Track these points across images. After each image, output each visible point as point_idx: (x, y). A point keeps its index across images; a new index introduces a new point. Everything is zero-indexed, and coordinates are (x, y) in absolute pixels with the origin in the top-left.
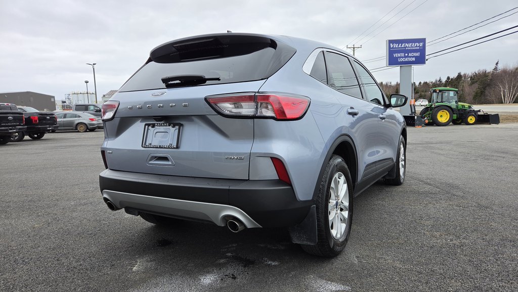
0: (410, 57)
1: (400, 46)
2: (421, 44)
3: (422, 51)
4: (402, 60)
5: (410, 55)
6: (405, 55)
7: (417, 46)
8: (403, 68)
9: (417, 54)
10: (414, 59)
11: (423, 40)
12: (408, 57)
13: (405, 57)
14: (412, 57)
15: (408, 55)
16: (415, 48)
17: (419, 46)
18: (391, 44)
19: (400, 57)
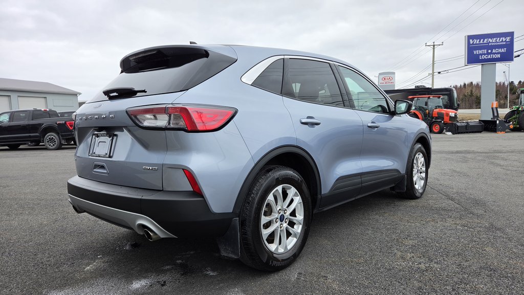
0: (494, 53)
1: (481, 42)
2: (508, 39)
3: (510, 46)
4: (484, 57)
5: (494, 51)
6: (487, 52)
7: (502, 41)
8: (484, 66)
9: (503, 50)
10: (499, 56)
11: (511, 34)
12: (491, 53)
13: (488, 54)
14: (498, 53)
15: (492, 51)
16: (500, 43)
17: (505, 41)
18: (471, 40)
19: (482, 55)
